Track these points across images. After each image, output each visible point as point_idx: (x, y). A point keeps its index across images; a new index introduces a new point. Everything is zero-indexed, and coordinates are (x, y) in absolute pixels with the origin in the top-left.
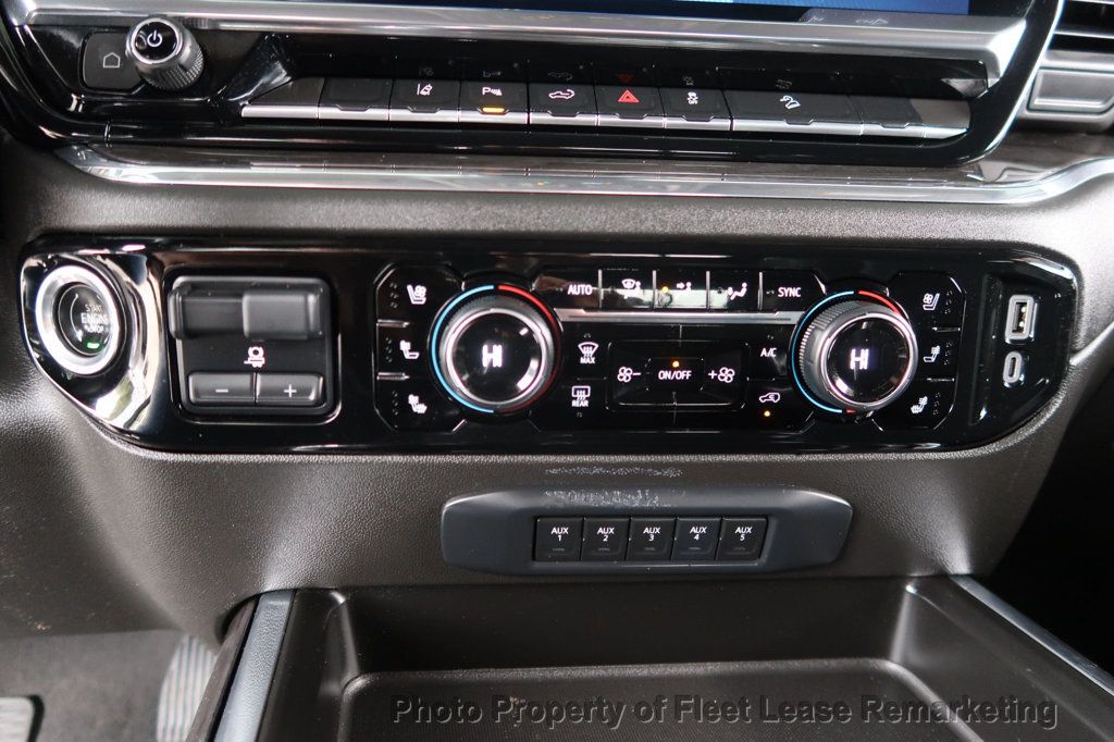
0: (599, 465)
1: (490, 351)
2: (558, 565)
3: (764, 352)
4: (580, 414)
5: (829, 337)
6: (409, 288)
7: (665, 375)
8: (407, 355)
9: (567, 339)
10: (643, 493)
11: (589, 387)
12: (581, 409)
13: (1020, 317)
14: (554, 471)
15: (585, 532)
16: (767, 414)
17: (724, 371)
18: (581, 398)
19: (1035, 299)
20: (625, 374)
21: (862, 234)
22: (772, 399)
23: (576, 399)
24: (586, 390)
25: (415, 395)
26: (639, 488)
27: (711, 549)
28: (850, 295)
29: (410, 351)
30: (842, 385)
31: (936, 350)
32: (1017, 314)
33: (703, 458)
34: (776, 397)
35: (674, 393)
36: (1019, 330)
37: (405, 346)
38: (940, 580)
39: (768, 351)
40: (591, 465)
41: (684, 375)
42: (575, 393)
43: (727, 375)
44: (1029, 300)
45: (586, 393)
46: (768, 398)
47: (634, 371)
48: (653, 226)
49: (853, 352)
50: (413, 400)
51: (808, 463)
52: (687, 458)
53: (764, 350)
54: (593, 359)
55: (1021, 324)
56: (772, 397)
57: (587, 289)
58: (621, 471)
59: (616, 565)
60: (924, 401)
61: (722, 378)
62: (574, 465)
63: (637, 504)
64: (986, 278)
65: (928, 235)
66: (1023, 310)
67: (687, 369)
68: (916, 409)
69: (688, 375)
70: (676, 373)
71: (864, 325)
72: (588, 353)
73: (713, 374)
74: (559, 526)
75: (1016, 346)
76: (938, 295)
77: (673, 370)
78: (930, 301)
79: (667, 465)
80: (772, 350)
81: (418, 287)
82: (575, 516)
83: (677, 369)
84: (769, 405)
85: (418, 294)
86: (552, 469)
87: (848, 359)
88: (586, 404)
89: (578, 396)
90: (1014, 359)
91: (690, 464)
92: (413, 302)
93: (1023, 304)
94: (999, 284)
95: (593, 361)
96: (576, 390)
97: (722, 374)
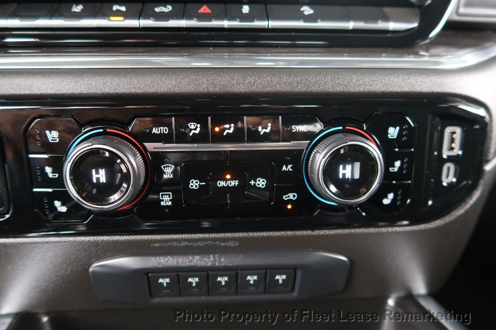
0: (185, 240)
1: (97, 173)
2: (167, 300)
3: (284, 168)
4: (167, 210)
5: (324, 158)
6: (47, 132)
7: (222, 184)
8: (51, 176)
9: (154, 163)
10: (214, 257)
11: (171, 193)
12: (167, 206)
13: (452, 140)
14: (156, 245)
15: (181, 281)
16: (289, 207)
17: (259, 180)
18: (166, 200)
19: (462, 128)
20: (194, 184)
21: (346, 90)
22: (291, 197)
23: (163, 200)
24: (169, 195)
25: (59, 201)
26: (211, 253)
27: (261, 288)
28: (340, 130)
29: (52, 173)
30: (333, 188)
31: (398, 164)
32: (450, 139)
33: (251, 234)
34: (294, 196)
35: (228, 195)
36: (452, 149)
37: (48, 170)
38: (409, 299)
39: (287, 167)
40: (179, 241)
41: (234, 183)
42: (162, 197)
43: (261, 183)
44: (458, 130)
45: (169, 197)
46: (289, 197)
47: (200, 182)
48: (207, 88)
49: (341, 167)
50: (57, 204)
51: (318, 236)
52: (241, 235)
53: (284, 166)
54: (172, 175)
55: (453, 145)
56: (291, 196)
57: (164, 130)
58: (199, 244)
59: (203, 298)
60: (391, 196)
61: (259, 185)
62: (169, 240)
63: (209, 264)
64: (430, 117)
65: (390, 90)
66: (454, 136)
67: (236, 180)
68: (386, 201)
69: (237, 184)
70: (229, 182)
71: (342, 151)
72: (168, 172)
73: (252, 183)
74: (163, 277)
75: (450, 159)
76: (398, 128)
77: (226, 180)
78: (393, 132)
79: (228, 239)
80: (289, 166)
81: (52, 132)
82: (173, 272)
83: (229, 180)
84: (290, 201)
85: (53, 136)
86: (155, 243)
87: (338, 172)
88: (170, 203)
89: (164, 199)
90: (449, 168)
91: (243, 238)
92: (51, 141)
93: (454, 133)
94: (438, 120)
95: (172, 176)
96: (162, 195)
97: (258, 182)
